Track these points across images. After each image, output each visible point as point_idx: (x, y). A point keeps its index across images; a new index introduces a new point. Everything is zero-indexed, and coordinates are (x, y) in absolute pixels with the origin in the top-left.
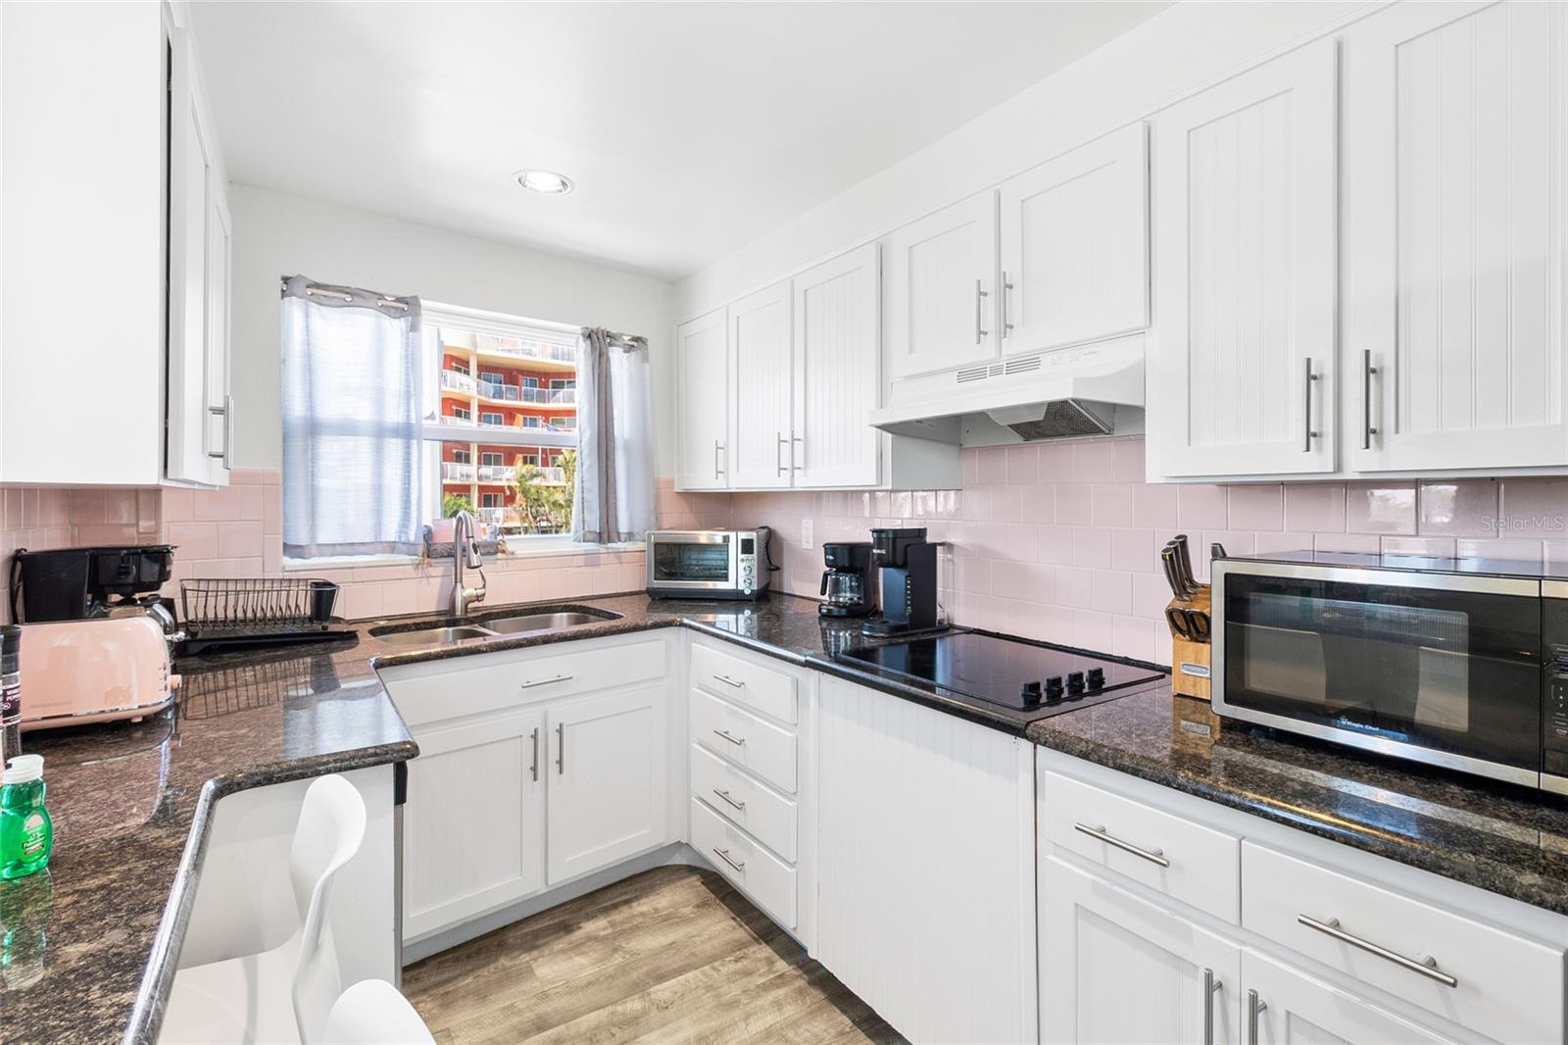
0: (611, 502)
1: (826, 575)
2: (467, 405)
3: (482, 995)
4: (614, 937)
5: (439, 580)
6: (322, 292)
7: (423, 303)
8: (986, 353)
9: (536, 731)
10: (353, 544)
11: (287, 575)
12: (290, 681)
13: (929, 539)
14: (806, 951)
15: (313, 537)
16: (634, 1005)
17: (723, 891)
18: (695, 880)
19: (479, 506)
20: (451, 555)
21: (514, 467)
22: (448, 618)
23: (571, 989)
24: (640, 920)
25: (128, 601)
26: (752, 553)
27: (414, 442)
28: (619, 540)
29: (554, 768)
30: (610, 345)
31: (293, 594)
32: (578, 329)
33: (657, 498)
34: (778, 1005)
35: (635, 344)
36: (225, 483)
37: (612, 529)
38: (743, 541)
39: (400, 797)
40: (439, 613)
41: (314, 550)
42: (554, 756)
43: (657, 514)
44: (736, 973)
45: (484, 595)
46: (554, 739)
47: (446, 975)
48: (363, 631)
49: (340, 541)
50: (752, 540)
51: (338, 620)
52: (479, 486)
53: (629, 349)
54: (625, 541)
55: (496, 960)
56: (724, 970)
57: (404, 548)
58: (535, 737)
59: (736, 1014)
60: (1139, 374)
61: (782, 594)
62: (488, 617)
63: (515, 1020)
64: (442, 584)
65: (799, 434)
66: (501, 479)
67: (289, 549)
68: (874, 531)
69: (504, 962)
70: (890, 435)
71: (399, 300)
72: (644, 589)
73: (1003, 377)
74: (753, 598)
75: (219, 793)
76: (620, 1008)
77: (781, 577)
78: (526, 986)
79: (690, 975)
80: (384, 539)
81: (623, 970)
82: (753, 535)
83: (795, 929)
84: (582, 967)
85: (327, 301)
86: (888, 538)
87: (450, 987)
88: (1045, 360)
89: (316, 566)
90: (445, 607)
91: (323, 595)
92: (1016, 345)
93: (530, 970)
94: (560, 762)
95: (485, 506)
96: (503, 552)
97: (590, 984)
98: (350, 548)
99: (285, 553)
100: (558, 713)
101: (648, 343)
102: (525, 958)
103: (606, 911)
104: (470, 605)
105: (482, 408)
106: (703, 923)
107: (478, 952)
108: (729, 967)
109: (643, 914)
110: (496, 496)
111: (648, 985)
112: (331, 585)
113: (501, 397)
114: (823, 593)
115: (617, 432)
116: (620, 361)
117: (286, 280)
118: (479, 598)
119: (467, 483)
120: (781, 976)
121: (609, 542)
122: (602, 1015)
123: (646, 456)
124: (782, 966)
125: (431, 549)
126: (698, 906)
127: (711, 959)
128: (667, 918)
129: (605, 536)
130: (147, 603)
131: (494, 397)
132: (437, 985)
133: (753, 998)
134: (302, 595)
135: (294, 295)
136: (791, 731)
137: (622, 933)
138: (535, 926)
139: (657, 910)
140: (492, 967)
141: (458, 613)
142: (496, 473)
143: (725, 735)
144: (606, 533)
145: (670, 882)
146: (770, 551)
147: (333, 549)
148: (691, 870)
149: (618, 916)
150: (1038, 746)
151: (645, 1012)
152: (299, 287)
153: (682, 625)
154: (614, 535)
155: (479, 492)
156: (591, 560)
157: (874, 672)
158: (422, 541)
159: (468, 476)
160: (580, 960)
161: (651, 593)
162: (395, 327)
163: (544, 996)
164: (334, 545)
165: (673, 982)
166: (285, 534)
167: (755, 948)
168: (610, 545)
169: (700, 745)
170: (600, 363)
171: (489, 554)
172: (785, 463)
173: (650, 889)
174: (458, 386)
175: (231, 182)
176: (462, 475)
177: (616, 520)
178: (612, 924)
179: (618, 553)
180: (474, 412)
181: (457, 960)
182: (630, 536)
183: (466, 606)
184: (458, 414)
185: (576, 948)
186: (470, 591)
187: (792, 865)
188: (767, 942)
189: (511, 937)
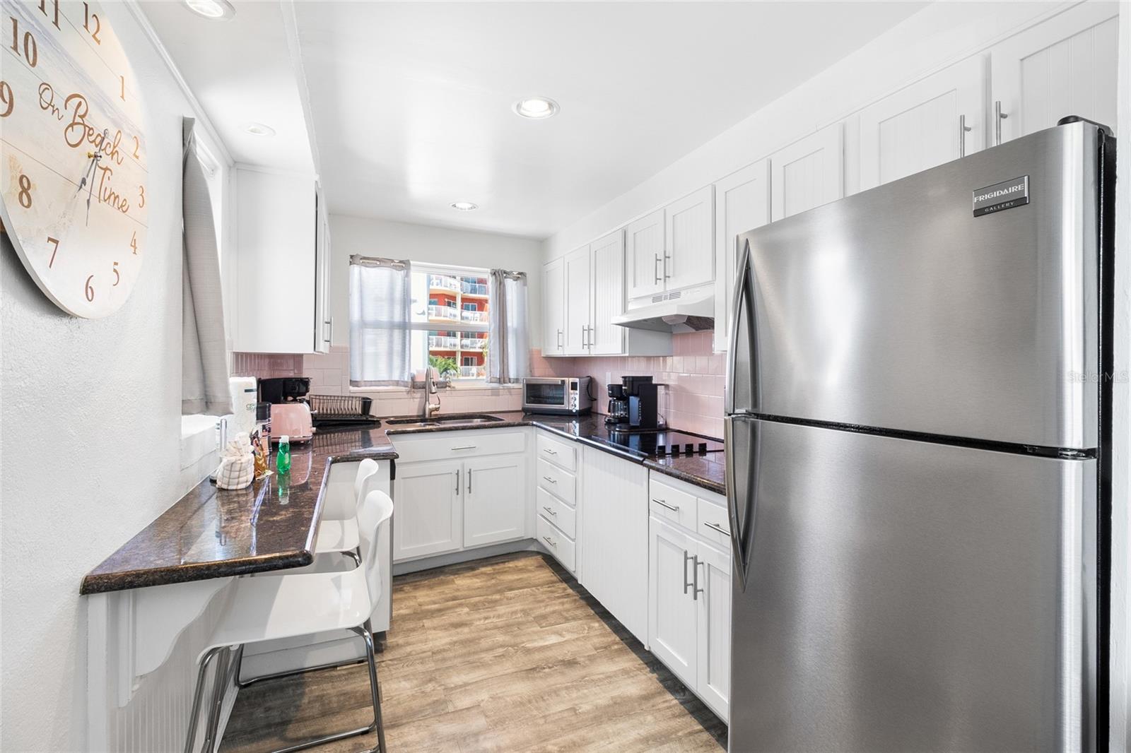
0: (505, 360)
1: (610, 402)
2: (454, 298)
3: (430, 587)
4: (494, 574)
5: (418, 400)
6: (367, 261)
7: (411, 262)
8: (659, 289)
9: (458, 471)
10: (379, 381)
11: (352, 395)
12: (353, 444)
13: (654, 382)
14: (576, 581)
15: (362, 378)
16: (497, 597)
17: (551, 562)
18: (539, 558)
19: (462, 365)
20: (424, 387)
21: (484, 339)
22: (422, 419)
23: (469, 589)
24: (508, 569)
25: (295, 400)
26: (576, 389)
27: (408, 331)
28: (510, 382)
29: (467, 490)
30: (505, 277)
31: (354, 403)
32: (489, 270)
33: (531, 359)
34: (563, 604)
35: (520, 276)
36: (327, 351)
37: (505, 376)
38: (572, 383)
39: (393, 477)
40: (418, 416)
41: (363, 384)
42: (467, 485)
43: (531, 368)
44: (546, 591)
45: (439, 408)
46: (467, 476)
47: (416, 580)
48: (383, 422)
49: (373, 380)
50: (576, 383)
51: (373, 416)
52: (462, 352)
53: (517, 279)
54: (513, 383)
55: (439, 577)
56: (541, 590)
57: (402, 383)
58: (458, 474)
59: (542, 604)
60: (711, 302)
61: (597, 414)
62: (440, 419)
63: (443, 596)
64: (420, 401)
65: (592, 327)
66: (475, 348)
67: (354, 383)
68: (623, 377)
69: (442, 577)
70: (628, 328)
71: (401, 262)
72: (521, 409)
73: (668, 301)
74: (577, 414)
75: (333, 462)
76: (490, 597)
77: (597, 403)
78: (451, 586)
79: (525, 590)
80: (393, 379)
81: (494, 585)
82: (577, 380)
83: (575, 572)
84: (477, 582)
85: (368, 265)
86: (629, 381)
87: (418, 583)
88: (683, 293)
89: (363, 391)
90: (421, 413)
91: (366, 404)
92: (672, 286)
93: (453, 581)
94: (470, 488)
95: (465, 365)
96: (449, 387)
97: (479, 588)
98: (378, 383)
99: (351, 385)
100: (470, 463)
101: (527, 276)
102: (452, 577)
103: (492, 565)
104: (433, 413)
105: (464, 300)
106: (537, 573)
107: (432, 573)
108: (545, 589)
109: (509, 567)
110: (472, 358)
111: (505, 591)
112: (370, 399)
113: (475, 293)
114: (609, 411)
115: (509, 324)
116: (511, 286)
117: (352, 257)
118: (437, 409)
119: (454, 350)
120: (568, 594)
121: (504, 383)
122: (481, 598)
123: (524, 335)
124: (570, 591)
125: (415, 385)
126: (537, 567)
127: (536, 586)
128: (521, 569)
129: (502, 380)
130: (301, 401)
131: (471, 293)
132: (412, 582)
133: (552, 600)
134: (357, 402)
135: (354, 264)
136: (572, 474)
137: (497, 573)
138: (458, 567)
139: (516, 566)
140: (436, 579)
141: (427, 416)
142: (473, 343)
143: (549, 479)
144: (503, 379)
145: (526, 557)
146: (590, 389)
147: (371, 383)
148: (538, 553)
149: (497, 567)
150: (651, 470)
151: (501, 599)
152: (357, 260)
153: (533, 425)
154: (507, 380)
155: (462, 356)
156: (495, 392)
157: (627, 451)
158: (410, 380)
159: (455, 345)
160: (475, 580)
161: (524, 410)
162: (399, 275)
163: (458, 590)
164: (371, 381)
165: (517, 591)
166: (351, 376)
167: (560, 584)
168: (506, 385)
169: (542, 487)
170: (500, 288)
171: (442, 387)
172: (586, 342)
173: (516, 559)
174: (449, 285)
175: (330, 214)
176: (451, 345)
177: (508, 372)
178: (494, 570)
179: (509, 389)
180: (459, 302)
181: (422, 575)
182: (517, 381)
183: (431, 413)
184: (449, 304)
185: (475, 576)
186: (432, 406)
187: (574, 540)
188: (566, 583)
189: (446, 570)
